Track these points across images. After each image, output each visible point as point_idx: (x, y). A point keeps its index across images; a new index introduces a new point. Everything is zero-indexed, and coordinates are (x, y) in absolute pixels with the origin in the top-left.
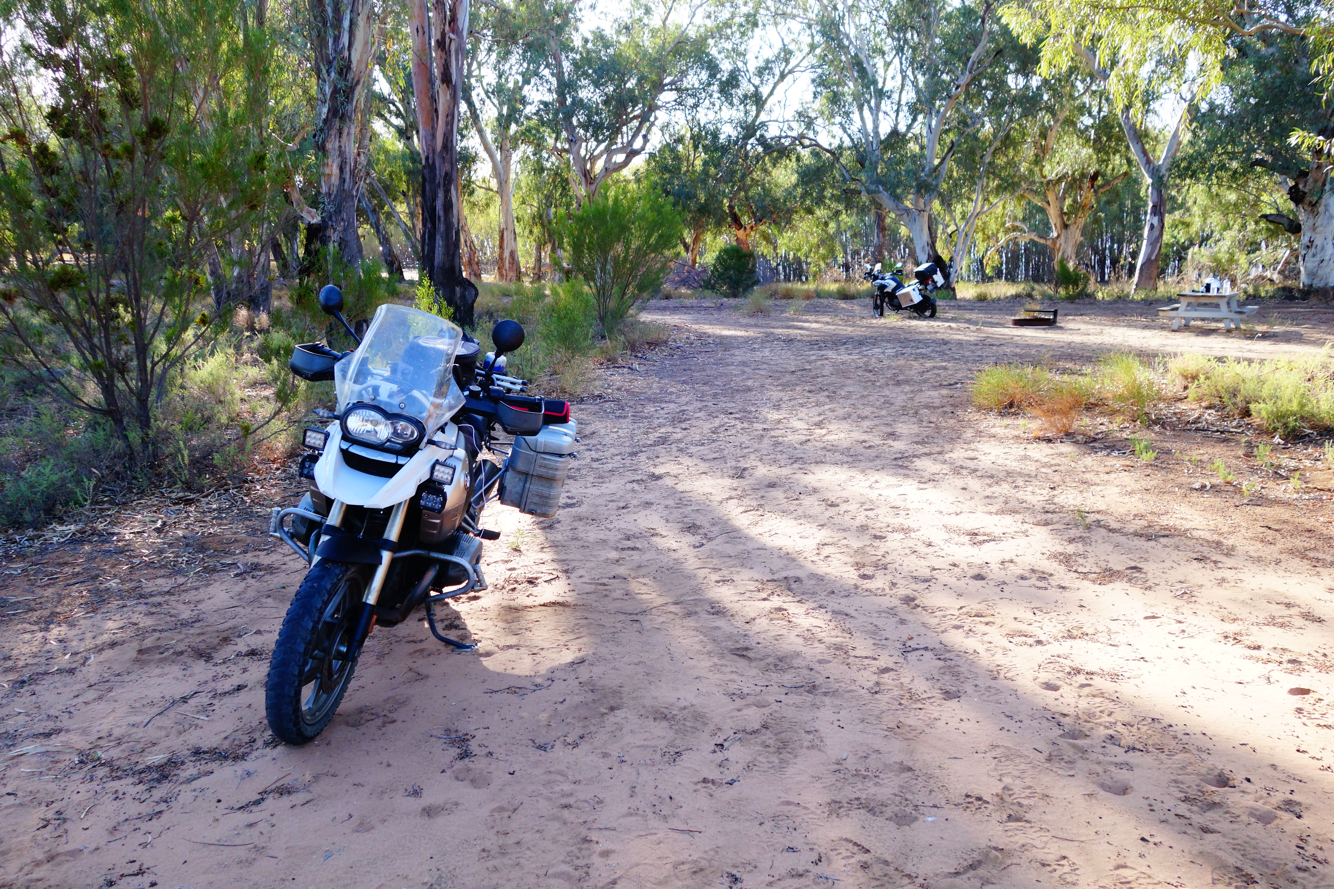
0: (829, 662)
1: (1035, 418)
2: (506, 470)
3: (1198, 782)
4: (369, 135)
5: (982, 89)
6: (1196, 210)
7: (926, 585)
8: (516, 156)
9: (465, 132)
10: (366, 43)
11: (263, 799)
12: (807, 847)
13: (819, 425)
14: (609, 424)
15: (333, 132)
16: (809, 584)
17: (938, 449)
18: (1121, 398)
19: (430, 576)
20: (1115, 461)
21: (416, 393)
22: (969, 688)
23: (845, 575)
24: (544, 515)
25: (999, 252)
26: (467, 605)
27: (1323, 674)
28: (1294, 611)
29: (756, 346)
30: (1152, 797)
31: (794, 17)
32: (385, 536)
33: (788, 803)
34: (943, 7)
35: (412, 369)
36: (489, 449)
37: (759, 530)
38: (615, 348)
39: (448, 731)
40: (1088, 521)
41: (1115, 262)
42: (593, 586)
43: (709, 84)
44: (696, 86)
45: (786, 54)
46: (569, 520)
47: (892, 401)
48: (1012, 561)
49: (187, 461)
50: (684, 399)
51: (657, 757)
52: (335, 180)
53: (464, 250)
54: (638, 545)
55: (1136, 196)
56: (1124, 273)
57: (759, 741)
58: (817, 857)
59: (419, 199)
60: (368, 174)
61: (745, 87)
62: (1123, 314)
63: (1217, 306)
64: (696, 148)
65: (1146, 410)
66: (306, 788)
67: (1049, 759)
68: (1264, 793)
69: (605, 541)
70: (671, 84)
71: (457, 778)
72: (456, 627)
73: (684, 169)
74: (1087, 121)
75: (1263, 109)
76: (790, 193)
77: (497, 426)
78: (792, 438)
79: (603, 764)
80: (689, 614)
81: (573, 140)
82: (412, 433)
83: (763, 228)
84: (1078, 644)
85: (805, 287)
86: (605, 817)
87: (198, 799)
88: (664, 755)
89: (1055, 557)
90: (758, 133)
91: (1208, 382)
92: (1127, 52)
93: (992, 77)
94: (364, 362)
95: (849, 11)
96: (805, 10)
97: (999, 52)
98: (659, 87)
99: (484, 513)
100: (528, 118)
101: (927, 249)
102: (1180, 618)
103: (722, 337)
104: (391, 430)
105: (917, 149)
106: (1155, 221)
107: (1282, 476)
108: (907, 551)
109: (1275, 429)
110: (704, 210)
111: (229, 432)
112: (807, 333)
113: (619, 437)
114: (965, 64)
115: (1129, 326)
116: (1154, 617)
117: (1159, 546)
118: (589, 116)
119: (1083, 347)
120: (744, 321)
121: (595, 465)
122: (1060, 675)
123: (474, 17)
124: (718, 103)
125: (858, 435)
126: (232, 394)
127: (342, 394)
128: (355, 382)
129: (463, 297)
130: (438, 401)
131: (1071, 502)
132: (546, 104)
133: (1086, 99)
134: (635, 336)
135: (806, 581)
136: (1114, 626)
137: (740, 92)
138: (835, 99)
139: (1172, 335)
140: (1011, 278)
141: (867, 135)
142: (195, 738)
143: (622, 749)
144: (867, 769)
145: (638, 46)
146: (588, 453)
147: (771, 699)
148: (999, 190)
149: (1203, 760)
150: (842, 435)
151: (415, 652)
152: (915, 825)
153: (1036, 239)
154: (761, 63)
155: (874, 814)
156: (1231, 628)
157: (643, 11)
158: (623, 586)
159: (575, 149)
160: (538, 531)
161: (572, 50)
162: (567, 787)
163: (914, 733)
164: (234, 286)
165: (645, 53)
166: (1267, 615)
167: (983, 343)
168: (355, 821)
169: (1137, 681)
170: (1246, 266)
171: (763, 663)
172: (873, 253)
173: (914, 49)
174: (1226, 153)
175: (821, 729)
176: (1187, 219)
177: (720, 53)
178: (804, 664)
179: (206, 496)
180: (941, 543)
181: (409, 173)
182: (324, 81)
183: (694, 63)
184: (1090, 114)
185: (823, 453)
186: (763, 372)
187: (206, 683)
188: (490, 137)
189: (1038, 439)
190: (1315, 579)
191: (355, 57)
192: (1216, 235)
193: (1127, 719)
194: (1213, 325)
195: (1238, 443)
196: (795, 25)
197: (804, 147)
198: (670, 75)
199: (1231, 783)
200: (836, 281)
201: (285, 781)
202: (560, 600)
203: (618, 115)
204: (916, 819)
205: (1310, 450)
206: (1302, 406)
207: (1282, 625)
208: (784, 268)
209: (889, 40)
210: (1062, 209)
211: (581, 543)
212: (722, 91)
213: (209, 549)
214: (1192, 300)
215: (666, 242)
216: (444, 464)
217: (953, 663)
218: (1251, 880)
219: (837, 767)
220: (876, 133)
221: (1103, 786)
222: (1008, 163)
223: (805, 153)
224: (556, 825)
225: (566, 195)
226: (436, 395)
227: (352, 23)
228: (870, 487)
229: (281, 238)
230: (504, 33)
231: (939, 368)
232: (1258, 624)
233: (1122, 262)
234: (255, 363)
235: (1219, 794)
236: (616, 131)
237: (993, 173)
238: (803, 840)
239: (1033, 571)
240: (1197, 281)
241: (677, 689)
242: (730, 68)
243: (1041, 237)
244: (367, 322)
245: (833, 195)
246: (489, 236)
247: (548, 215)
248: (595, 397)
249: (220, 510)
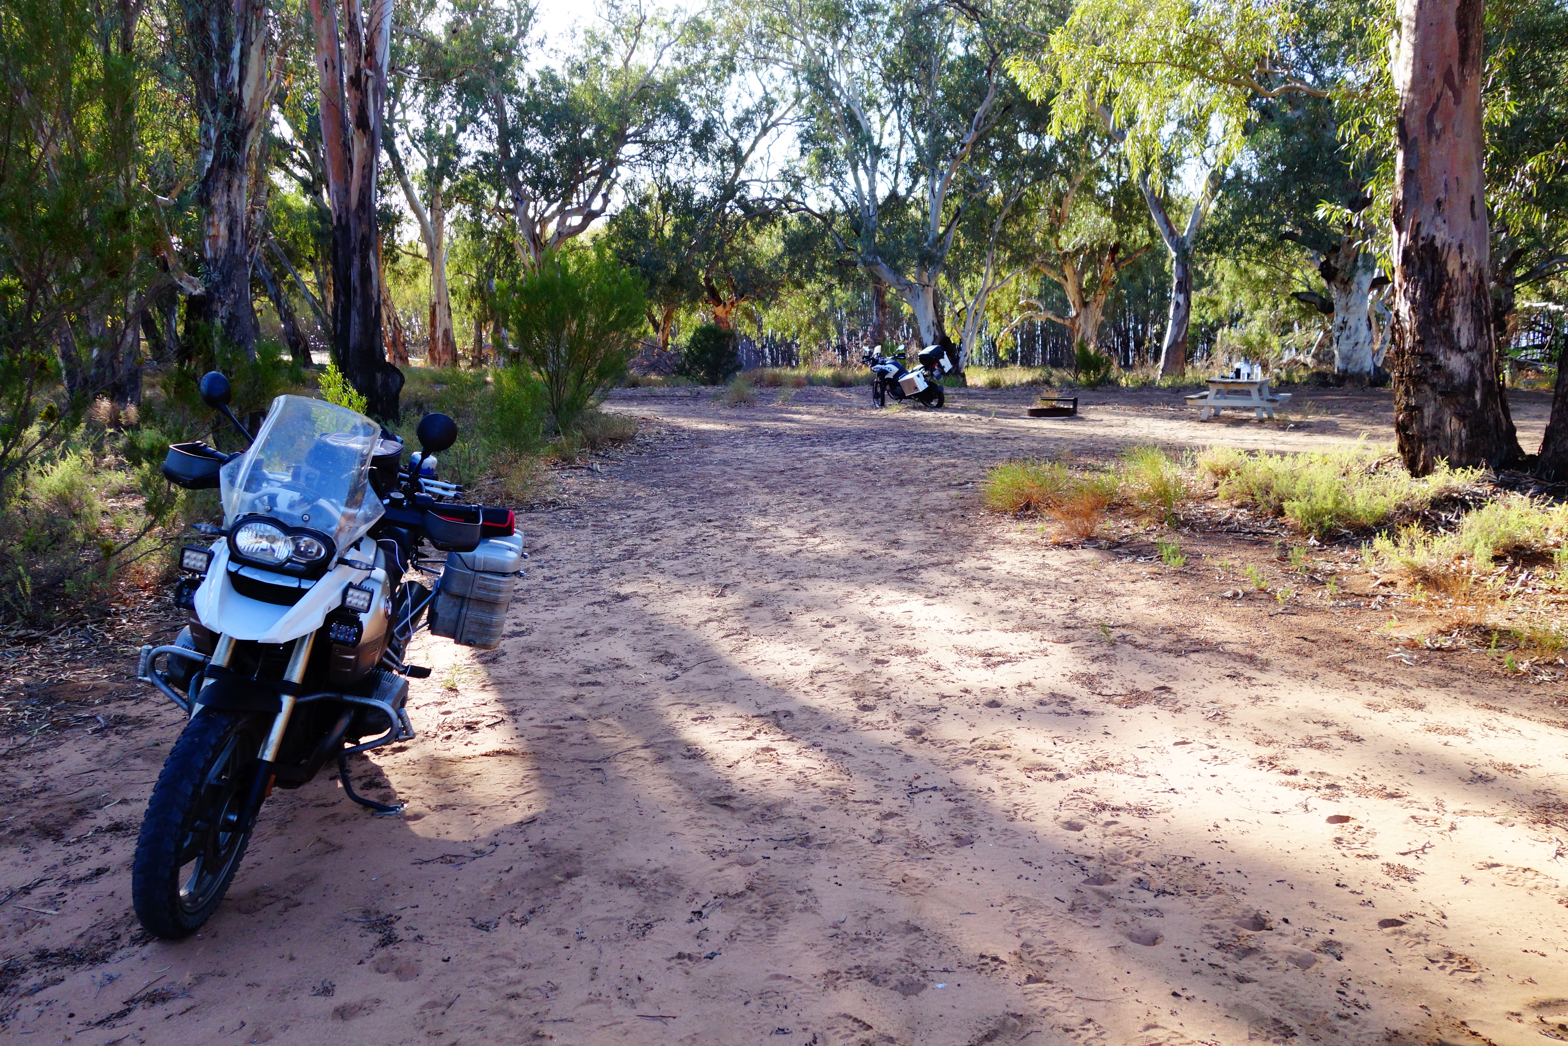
0: (824, 809)
1: (1054, 521)
2: (438, 594)
3: (1233, 926)
4: (266, 188)
5: (990, 150)
6: (1223, 287)
7: (935, 715)
8: (449, 217)
9: (387, 187)
10: (262, 78)
11: (129, 1010)
12: (800, 1028)
13: (812, 533)
14: (565, 536)
15: (220, 184)
16: (801, 718)
17: (947, 558)
18: (1146, 497)
19: (343, 724)
20: (1142, 568)
21: (323, 502)
22: (983, 831)
23: (843, 707)
24: (485, 646)
25: (1013, 333)
26: (391, 757)
27: (1363, 799)
28: (1332, 730)
29: (739, 441)
30: (1184, 946)
31: (777, 61)
32: (286, 677)
33: (778, 977)
34: (944, 56)
35: (318, 473)
36: (416, 568)
37: (743, 657)
38: (571, 445)
39: (366, 913)
40: (1113, 636)
41: (1139, 344)
42: (546, 730)
43: (680, 137)
44: (665, 138)
45: (768, 104)
46: (516, 652)
47: (895, 504)
48: (1029, 685)
49: (29, 591)
50: (654, 505)
51: (624, 930)
52: (222, 243)
53: (387, 327)
54: (600, 679)
55: (1160, 271)
56: (1149, 357)
57: (743, 906)
58: (811, 1038)
59: (329, 267)
60: (265, 235)
61: (722, 140)
62: (1149, 403)
63: (1248, 393)
64: (665, 210)
65: (1174, 510)
66: (186, 992)
67: (1072, 909)
68: (1302, 934)
69: (560, 675)
70: (635, 134)
71: (378, 970)
72: (378, 785)
73: (652, 234)
74: (1106, 187)
75: (1290, 177)
76: (776, 264)
77: (426, 541)
78: (781, 549)
79: (557, 943)
80: (661, 759)
81: (520, 199)
82: (319, 551)
83: (745, 304)
84: (1102, 776)
85: (796, 372)
86: (560, 1006)
87: (45, 1015)
88: (631, 928)
89: (1077, 678)
90: (738, 194)
91: (1239, 478)
92: (1144, 113)
93: (1001, 135)
94: (257, 466)
95: (839, 57)
96: (790, 54)
97: (1008, 108)
98: (621, 139)
99: (410, 646)
100: (462, 171)
101: (933, 329)
102: (1212, 742)
103: (699, 432)
104: (291, 548)
105: (918, 215)
106: (1181, 299)
107: (1317, 581)
108: (913, 677)
109: (1310, 530)
110: (675, 283)
111: (87, 552)
112: (797, 426)
113: (577, 551)
114: (971, 121)
115: (1156, 416)
116: (1184, 743)
117: (1190, 663)
118: (538, 171)
119: (1107, 440)
120: (725, 413)
121: (548, 585)
122: (1084, 812)
123: (396, 51)
124: (690, 159)
125: (856, 544)
126: (90, 506)
127: (229, 503)
128: (246, 490)
129: (385, 384)
130: (351, 511)
131: (1094, 615)
132: (486, 155)
133: (1104, 162)
134: (597, 430)
135: (797, 715)
136: (1142, 755)
137: (716, 147)
138: (825, 157)
139: (1200, 426)
140: (1027, 362)
141: (862, 198)
142: (38, 938)
143: (581, 924)
144: (868, 932)
145: (595, 89)
146: (539, 571)
147: (757, 855)
148: (1013, 262)
149: (1237, 902)
150: (838, 545)
151: (326, 817)
152: (922, 994)
153: (1053, 318)
154: (740, 113)
155: (877, 984)
156: (1266, 752)
157: (600, 49)
158: (582, 728)
159: (521, 209)
160: (478, 666)
161: (517, 92)
162: (513, 973)
163: (921, 887)
164: (93, 371)
165: (604, 98)
166: (1303, 735)
167: (997, 437)
168: (249, 1029)
169: (1167, 816)
170: (1278, 349)
171: (748, 814)
172: (872, 333)
173: (913, 102)
174: (1253, 224)
175: (816, 887)
176: (1215, 297)
177: (691, 100)
178: (796, 812)
179: (56, 634)
180: (951, 666)
181: (317, 234)
182: (208, 122)
183: (662, 111)
184: (1109, 180)
185: (816, 565)
186: (747, 473)
187: (55, 867)
188: (417, 194)
189: (1058, 545)
190: (1353, 694)
191: (248, 94)
192: (1247, 315)
193: (1156, 859)
194: (1245, 415)
195: (1271, 544)
196: (779, 72)
197: (791, 211)
198: (633, 124)
199: (1268, 925)
200: (831, 365)
201: (158, 986)
202: (506, 748)
203: (573, 171)
204: (924, 986)
205: (1347, 552)
206: (1337, 503)
207: (1320, 747)
208: (771, 350)
209: (885, 92)
210: (1080, 285)
211: (530, 679)
212: (694, 145)
213: (58, 700)
214: (1221, 387)
215: (630, 318)
216: (359, 588)
217: (965, 804)
218: (1289, 1033)
219: (834, 931)
220: (873, 196)
221: (1131, 937)
222: (1020, 233)
223: (792, 218)
224: (502, 1019)
225: (512, 264)
226: (348, 504)
227: (244, 54)
228: (871, 603)
229: (154, 312)
230: (434, 70)
231: (947, 466)
232: (1294, 746)
233: (1147, 344)
234: (120, 467)
235: (1256, 938)
236: (570, 189)
237: (1004, 244)
238: (795, 1019)
239: (1053, 695)
240: (1227, 365)
241: (647, 849)
242: (703, 118)
243: (1058, 316)
244: (264, 414)
245: (825, 267)
246: (417, 312)
247: (490, 287)
248: (547, 504)
249: (73, 651)
